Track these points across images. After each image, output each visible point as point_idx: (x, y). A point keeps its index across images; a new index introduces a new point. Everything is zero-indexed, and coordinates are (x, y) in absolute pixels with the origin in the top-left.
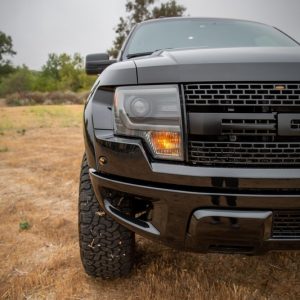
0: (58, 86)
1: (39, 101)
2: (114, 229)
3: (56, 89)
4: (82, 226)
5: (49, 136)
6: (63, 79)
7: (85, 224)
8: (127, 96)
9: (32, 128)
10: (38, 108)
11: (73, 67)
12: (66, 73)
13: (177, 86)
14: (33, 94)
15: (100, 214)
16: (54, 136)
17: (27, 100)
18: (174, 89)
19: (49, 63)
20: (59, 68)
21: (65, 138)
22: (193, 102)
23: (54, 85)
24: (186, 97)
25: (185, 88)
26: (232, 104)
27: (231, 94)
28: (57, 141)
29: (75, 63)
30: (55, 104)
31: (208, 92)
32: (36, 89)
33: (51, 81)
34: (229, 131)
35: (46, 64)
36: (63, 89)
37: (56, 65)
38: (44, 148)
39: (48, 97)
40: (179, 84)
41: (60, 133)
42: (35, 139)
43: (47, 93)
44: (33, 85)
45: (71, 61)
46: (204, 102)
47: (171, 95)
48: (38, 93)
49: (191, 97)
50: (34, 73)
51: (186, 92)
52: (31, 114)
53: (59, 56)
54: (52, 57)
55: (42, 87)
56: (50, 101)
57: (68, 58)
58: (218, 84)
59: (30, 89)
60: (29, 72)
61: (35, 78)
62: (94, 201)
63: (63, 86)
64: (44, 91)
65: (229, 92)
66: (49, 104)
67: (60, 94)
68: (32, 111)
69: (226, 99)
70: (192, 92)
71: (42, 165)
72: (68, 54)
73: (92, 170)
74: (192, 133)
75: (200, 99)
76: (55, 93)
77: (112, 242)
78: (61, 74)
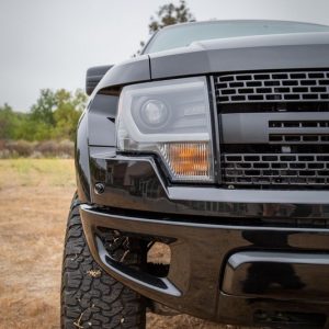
0: (53, 134)
1: (24, 153)
2: (113, 297)
3: (49, 138)
4: (67, 293)
5: (35, 196)
6: (59, 123)
7: (70, 289)
8: (135, 98)
9: (11, 187)
10: (21, 161)
11: (73, 108)
12: (64, 116)
13: (204, 78)
14: (16, 143)
15: (92, 273)
16: (41, 197)
17: (7, 152)
18: (201, 83)
19: (41, 102)
20: (54, 109)
21: (57, 200)
22: (227, 99)
23: (46, 132)
24: (217, 93)
25: (215, 80)
26: (283, 100)
27: (281, 86)
28: (45, 203)
29: (76, 103)
30: (46, 157)
31: (248, 84)
32: (20, 137)
33: (42, 126)
34: (280, 139)
35: (36, 103)
36: (58, 138)
37: (51, 105)
38: (25, 212)
39: (37, 148)
40: (208, 75)
41: (49, 194)
42: (14, 200)
43: (35, 143)
44: (17, 132)
45: (72, 100)
46: (243, 98)
47: (197, 92)
48: (23, 143)
49: (223, 92)
50: (19, 116)
51: (217, 86)
52: (11, 170)
53: (55, 92)
54: (45, 94)
55: (29, 134)
56: (39, 154)
57: (68, 96)
58: (262, 74)
59: (12, 138)
60: (13, 114)
61: (19, 123)
62: (85, 254)
63: (59, 133)
64: (31, 140)
65: (278, 83)
66: (38, 158)
67: (54, 143)
68: (13, 166)
69: (273, 93)
70: (225, 86)
71: (21, 233)
72: (68, 90)
73: (84, 207)
74: (226, 141)
75: (237, 94)
76: (46, 143)
77: (111, 318)
78: (56, 117)
